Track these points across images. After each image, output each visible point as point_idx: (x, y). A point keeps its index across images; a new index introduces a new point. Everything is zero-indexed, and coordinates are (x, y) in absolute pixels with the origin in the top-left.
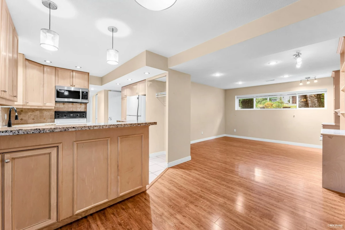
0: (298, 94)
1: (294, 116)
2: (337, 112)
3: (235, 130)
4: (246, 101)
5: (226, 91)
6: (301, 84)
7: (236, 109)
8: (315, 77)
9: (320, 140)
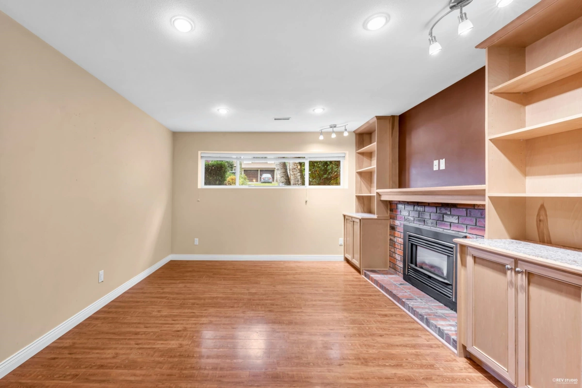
0: (309, 158)
1: (306, 201)
2: (380, 194)
3: (197, 241)
4: (212, 170)
5: (177, 136)
6: (321, 138)
7: (199, 187)
8: (345, 126)
9: (340, 245)
